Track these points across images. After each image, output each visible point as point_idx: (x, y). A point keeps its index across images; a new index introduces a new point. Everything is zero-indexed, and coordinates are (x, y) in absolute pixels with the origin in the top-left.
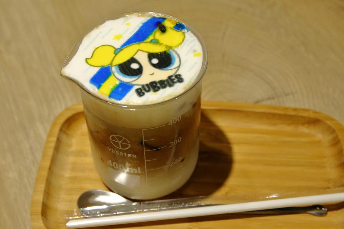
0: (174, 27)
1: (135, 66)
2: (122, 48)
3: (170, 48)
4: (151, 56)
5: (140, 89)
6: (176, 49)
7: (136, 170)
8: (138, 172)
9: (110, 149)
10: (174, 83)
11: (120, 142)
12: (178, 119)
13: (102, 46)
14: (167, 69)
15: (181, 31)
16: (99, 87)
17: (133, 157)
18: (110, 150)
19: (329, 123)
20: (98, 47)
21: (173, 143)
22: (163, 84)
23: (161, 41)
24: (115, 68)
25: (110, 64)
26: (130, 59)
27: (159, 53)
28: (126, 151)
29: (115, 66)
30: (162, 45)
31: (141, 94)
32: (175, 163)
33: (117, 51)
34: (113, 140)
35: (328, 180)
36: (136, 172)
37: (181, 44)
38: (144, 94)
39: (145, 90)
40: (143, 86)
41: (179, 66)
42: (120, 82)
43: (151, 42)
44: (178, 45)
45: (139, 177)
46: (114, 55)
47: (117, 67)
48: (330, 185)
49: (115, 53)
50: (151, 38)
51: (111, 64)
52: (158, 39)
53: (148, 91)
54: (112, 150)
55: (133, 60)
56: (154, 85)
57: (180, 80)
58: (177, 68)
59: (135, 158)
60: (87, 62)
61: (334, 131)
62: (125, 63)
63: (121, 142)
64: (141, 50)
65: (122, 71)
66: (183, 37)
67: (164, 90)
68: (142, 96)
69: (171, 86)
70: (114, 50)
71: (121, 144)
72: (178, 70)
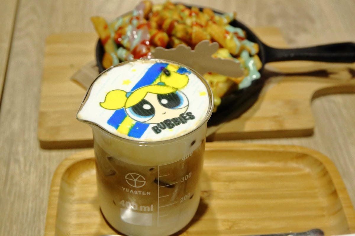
0: (177, 71)
1: (146, 107)
2: (133, 92)
3: (177, 89)
4: (160, 97)
5: (156, 127)
6: (183, 90)
7: (148, 208)
8: (150, 210)
9: (125, 188)
10: (186, 120)
11: (135, 180)
12: (190, 154)
13: (113, 90)
14: (178, 108)
15: (184, 74)
16: (117, 127)
17: (147, 194)
18: (124, 190)
19: (316, 156)
20: (110, 92)
21: (184, 179)
22: (176, 121)
23: (167, 84)
24: (129, 110)
25: (123, 107)
26: (141, 101)
27: (168, 94)
28: (141, 189)
29: (129, 108)
30: (169, 87)
31: (158, 131)
32: (185, 199)
33: (128, 95)
34: (128, 179)
35: (322, 209)
36: (149, 210)
37: (186, 85)
38: (160, 131)
39: (161, 127)
40: (158, 124)
41: (188, 105)
42: (136, 122)
43: (158, 84)
44: (184, 87)
45: (151, 214)
46: (126, 98)
47: (131, 109)
48: (325, 213)
49: (126, 96)
50: (158, 81)
51: (125, 106)
52: (164, 82)
53: (164, 128)
54: (127, 189)
55: (144, 102)
56: (168, 122)
57: (192, 117)
58: (187, 107)
59: (149, 195)
60: (101, 106)
61: (321, 164)
62: (137, 105)
63: (137, 180)
64: (150, 92)
65: (136, 112)
66: (187, 79)
67: (179, 126)
68: (159, 133)
69: (184, 123)
70: (125, 93)
71: (136, 182)
72: (187, 109)
